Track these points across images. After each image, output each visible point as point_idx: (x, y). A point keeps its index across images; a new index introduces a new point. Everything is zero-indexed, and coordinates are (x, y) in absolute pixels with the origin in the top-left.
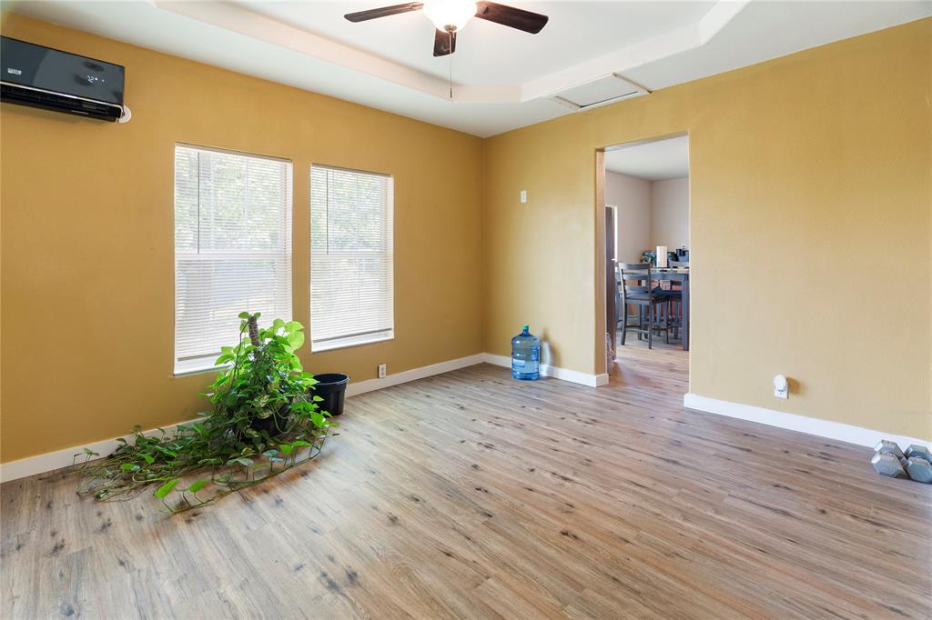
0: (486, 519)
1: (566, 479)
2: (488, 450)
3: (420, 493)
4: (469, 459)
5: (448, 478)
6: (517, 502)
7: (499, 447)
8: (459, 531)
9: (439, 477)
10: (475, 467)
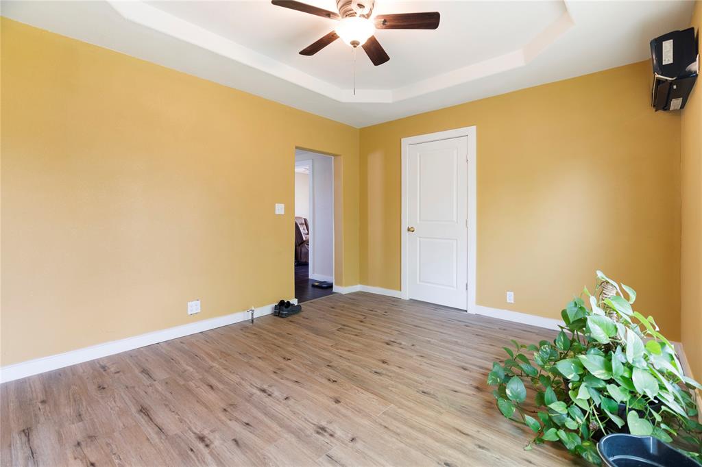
0: (330, 364)
1: (264, 391)
2: (324, 424)
3: (376, 377)
4: (343, 411)
5: (359, 389)
6: (309, 374)
7: (310, 430)
8: (346, 358)
9: (367, 390)
10: (337, 401)
